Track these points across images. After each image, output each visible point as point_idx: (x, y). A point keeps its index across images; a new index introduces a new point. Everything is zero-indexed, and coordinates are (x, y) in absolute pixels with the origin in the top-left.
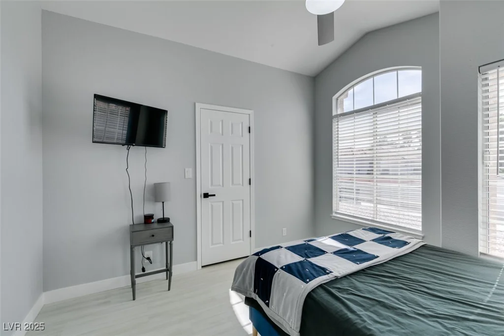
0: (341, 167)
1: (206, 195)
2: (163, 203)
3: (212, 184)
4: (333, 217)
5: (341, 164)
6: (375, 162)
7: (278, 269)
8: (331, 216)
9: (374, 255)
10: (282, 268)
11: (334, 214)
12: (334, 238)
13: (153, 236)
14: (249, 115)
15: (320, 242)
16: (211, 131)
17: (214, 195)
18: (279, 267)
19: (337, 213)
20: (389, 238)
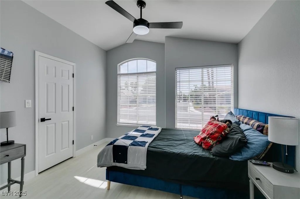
0: (122, 100)
1: (43, 120)
2: (7, 129)
3: (47, 112)
4: (117, 126)
5: (122, 98)
6: (138, 98)
7: (128, 146)
8: (116, 125)
9: (153, 134)
10: (130, 145)
11: (118, 124)
12: (134, 131)
13: (8, 156)
14: (73, 66)
15: (131, 134)
16: (47, 73)
17: (50, 119)
18: (128, 145)
19: (119, 123)
20: (152, 128)
